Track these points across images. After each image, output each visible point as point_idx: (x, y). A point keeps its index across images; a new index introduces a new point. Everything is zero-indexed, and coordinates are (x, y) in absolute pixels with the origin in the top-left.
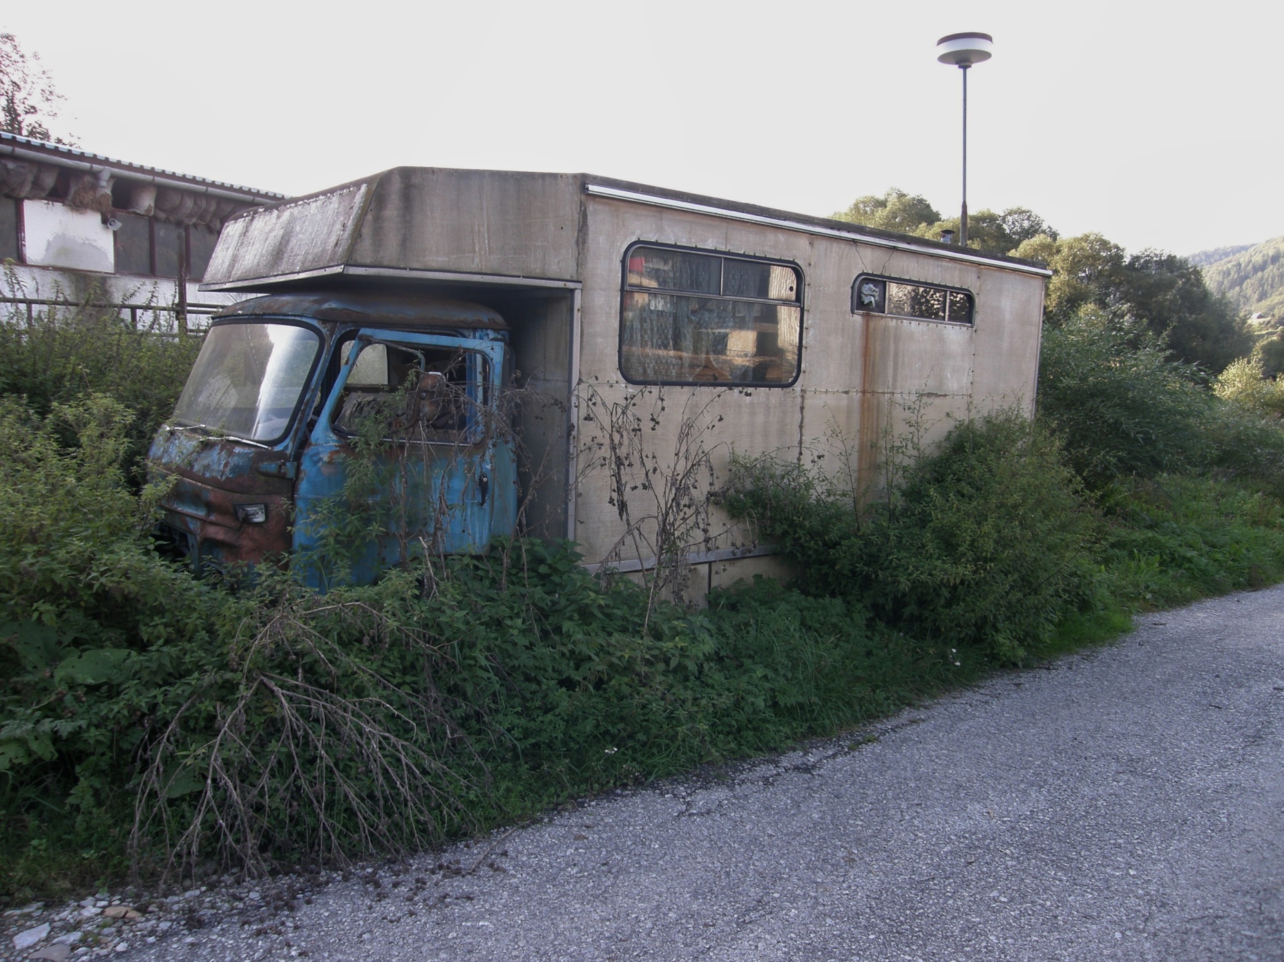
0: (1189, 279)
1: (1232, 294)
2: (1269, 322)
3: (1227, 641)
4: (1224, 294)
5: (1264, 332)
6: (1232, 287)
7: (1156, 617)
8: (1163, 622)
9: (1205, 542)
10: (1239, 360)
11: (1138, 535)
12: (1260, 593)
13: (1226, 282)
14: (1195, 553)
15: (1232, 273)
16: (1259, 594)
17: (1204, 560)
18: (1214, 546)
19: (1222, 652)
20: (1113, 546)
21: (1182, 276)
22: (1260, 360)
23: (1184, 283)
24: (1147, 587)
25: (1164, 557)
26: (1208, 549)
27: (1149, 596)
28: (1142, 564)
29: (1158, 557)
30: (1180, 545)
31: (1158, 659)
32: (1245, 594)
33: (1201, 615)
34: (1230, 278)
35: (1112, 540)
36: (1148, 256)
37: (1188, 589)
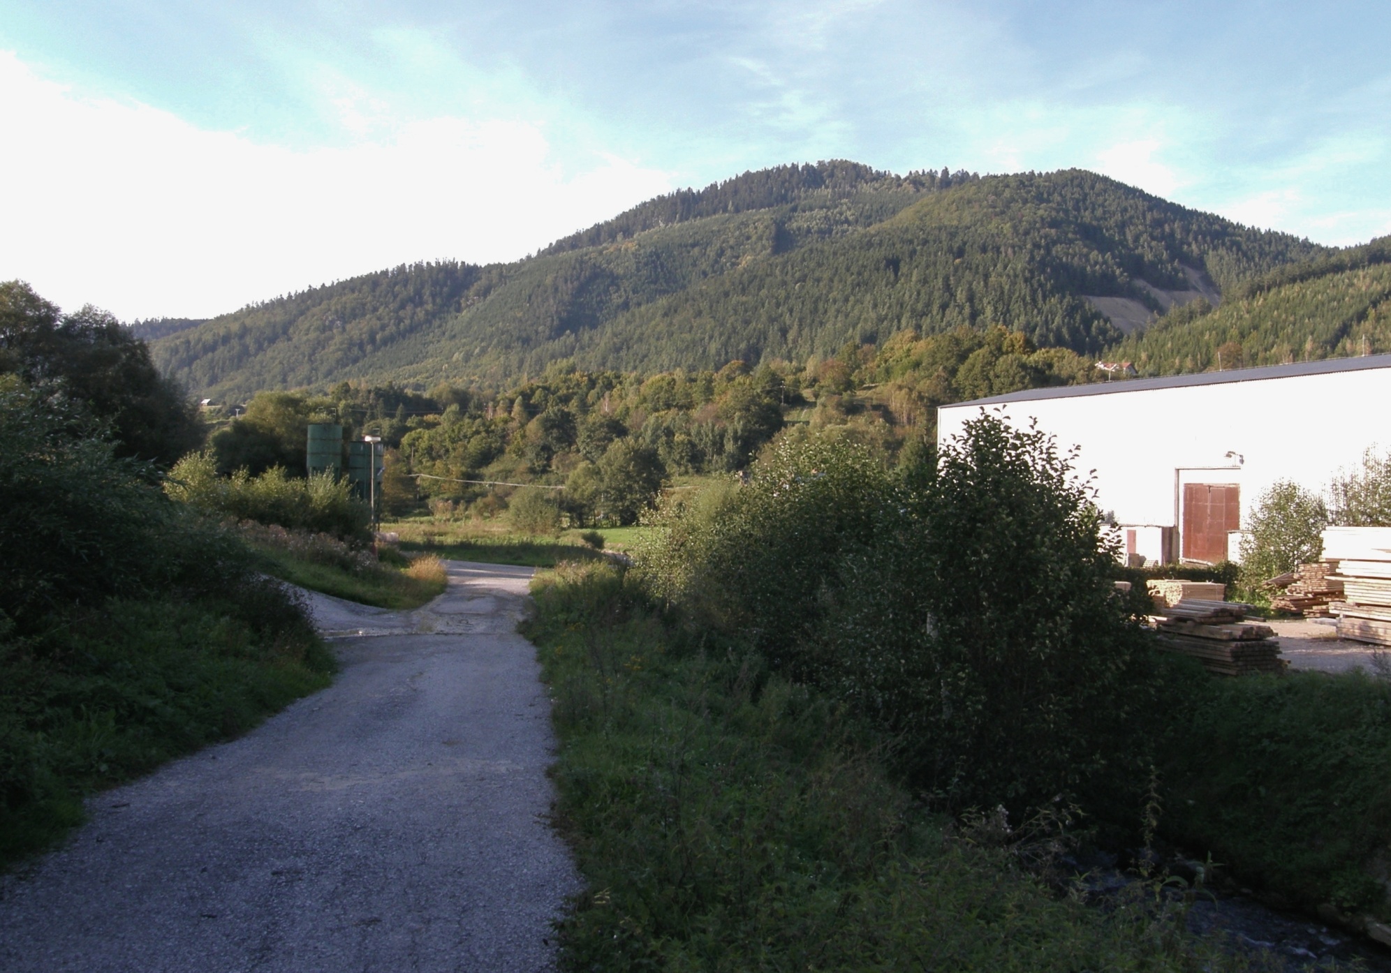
0: (134, 354)
1: (182, 375)
2: (220, 410)
3: (209, 816)
4: (173, 374)
5: (214, 422)
6: (180, 366)
7: (114, 796)
8: (125, 801)
9: (170, 685)
10: (191, 453)
11: (86, 685)
12: (237, 743)
13: (173, 360)
14: (158, 702)
15: (181, 350)
16: (234, 746)
17: (170, 710)
18: (179, 689)
19: (205, 833)
20: (52, 703)
21: (125, 350)
22: (214, 455)
23: (129, 359)
24: (101, 755)
25: (121, 711)
26: (173, 694)
27: (104, 767)
28: (93, 724)
29: (113, 712)
30: (140, 693)
31: (125, 859)
32: (220, 747)
33: (172, 784)
34: (178, 356)
35: (51, 694)
36: (87, 321)
37: (154, 752)
